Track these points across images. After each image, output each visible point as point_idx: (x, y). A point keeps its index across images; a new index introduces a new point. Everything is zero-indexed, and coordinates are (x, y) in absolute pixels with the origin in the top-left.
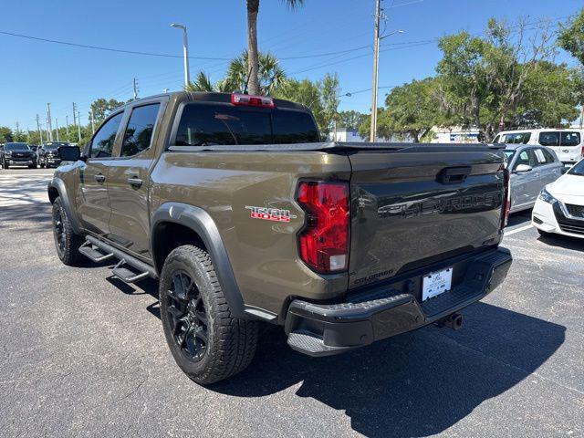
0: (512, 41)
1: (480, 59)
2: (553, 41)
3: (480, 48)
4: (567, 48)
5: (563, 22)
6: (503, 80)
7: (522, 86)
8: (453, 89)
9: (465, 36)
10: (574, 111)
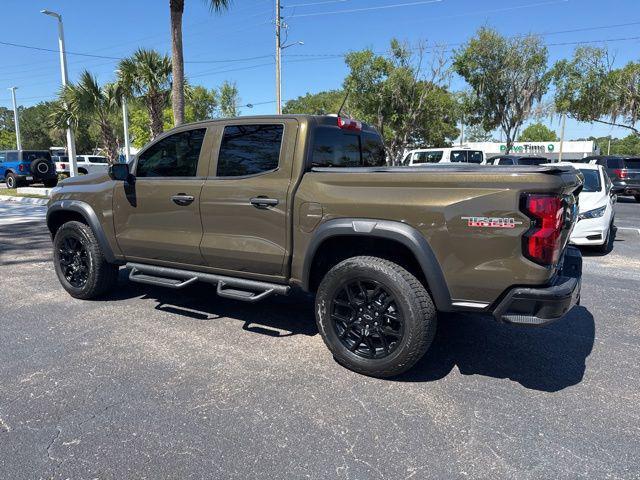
0: (413, 62)
1: (384, 79)
2: (448, 66)
3: (384, 67)
4: (461, 73)
5: (456, 48)
6: (406, 99)
7: (422, 106)
8: (359, 107)
9: (369, 54)
10: (456, 130)
